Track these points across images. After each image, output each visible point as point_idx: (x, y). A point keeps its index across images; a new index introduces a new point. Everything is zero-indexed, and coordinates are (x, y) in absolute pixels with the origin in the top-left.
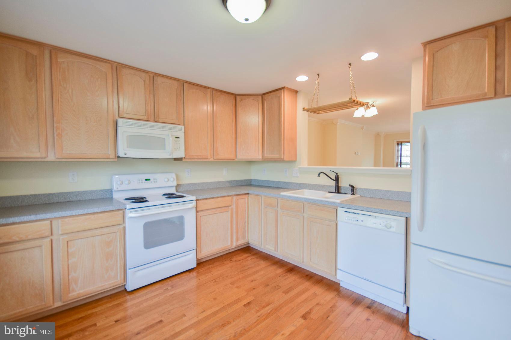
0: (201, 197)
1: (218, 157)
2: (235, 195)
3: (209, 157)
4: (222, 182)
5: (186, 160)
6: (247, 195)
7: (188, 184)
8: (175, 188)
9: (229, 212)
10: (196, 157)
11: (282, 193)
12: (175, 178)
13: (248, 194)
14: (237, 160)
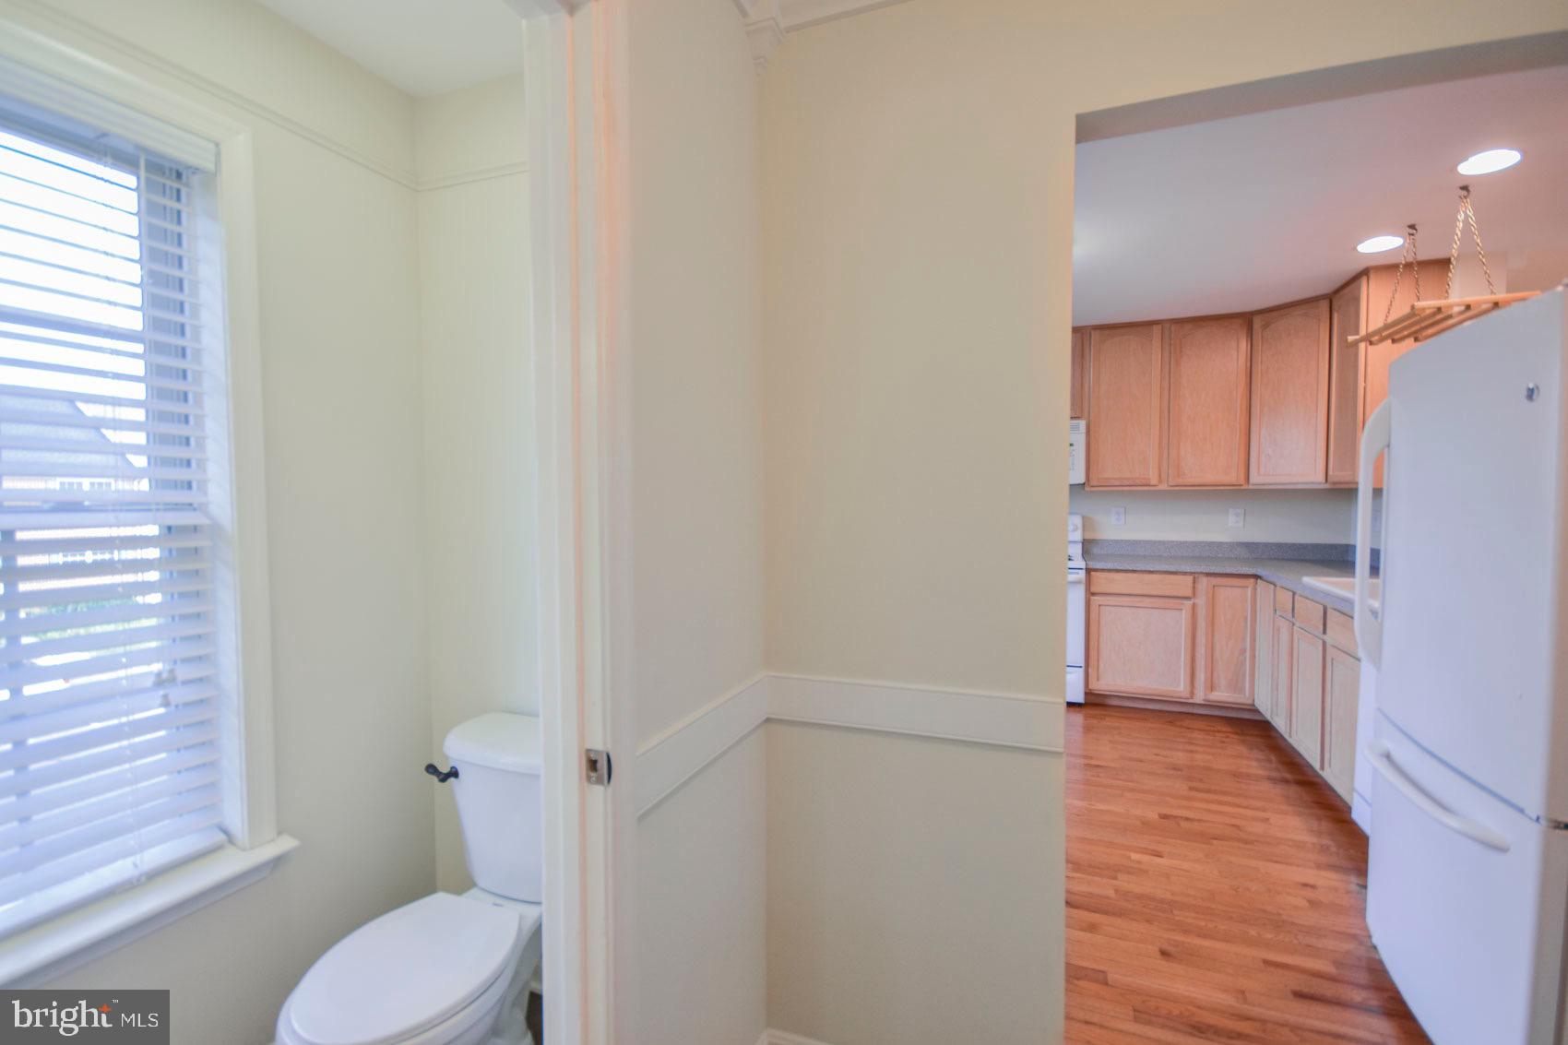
0: (1098, 566)
1: (1180, 481)
2: (1208, 574)
3: (1154, 482)
4: (1221, 543)
5: (1093, 489)
6: (1252, 580)
7: (1116, 542)
8: (1080, 546)
9: (1184, 611)
10: (1118, 483)
11: (1307, 580)
12: (1080, 525)
13: (1256, 577)
14: (1251, 487)
